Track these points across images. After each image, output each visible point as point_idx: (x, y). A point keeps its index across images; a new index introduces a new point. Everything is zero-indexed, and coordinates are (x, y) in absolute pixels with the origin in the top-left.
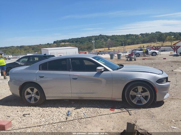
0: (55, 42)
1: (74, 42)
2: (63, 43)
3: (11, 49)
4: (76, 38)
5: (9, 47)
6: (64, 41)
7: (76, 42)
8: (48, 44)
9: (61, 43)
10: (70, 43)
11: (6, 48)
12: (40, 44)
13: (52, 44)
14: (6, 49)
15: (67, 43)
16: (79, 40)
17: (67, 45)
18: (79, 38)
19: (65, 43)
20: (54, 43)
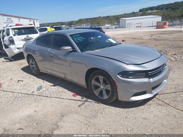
0: (140, 10)
1: (164, 9)
2: (150, 11)
3: (98, 19)
4: (167, 4)
5: (97, 18)
6: (151, 9)
7: (167, 9)
8: (133, 13)
9: (148, 10)
10: (158, 10)
11: (95, 18)
12: (125, 14)
13: (137, 12)
14: (94, 20)
15: (155, 11)
16: (170, 6)
17: (154, 12)
18: (172, 4)
19: (153, 10)
20: (139, 12)
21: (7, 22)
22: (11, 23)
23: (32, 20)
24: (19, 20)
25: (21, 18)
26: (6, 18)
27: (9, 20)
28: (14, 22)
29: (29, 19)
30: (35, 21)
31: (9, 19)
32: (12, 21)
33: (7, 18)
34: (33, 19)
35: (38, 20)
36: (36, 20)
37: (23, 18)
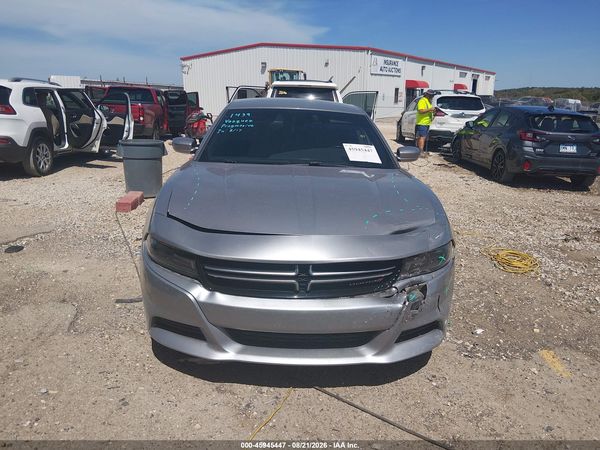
21: (381, 73)
22: (393, 76)
23: (470, 74)
24: (423, 68)
25: (431, 62)
26: (381, 59)
27: (391, 66)
28: (402, 74)
29: (459, 67)
30: (482, 78)
31: (391, 63)
32: (399, 70)
33: (385, 62)
34: (475, 70)
35: (494, 74)
36: (487, 72)
37: (440, 64)
